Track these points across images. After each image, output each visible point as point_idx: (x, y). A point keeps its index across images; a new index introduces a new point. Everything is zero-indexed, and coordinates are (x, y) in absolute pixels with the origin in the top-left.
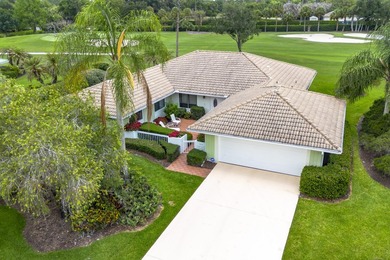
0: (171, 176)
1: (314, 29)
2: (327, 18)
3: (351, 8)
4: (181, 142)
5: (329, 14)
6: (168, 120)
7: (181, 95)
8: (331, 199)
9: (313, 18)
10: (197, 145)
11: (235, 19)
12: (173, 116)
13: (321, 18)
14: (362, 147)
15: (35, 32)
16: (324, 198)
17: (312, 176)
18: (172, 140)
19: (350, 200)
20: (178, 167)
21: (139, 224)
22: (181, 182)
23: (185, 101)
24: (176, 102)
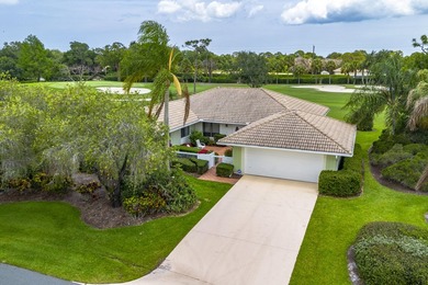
0: (204, 183)
1: (326, 82)
2: (338, 72)
3: (361, 62)
4: (209, 158)
5: (339, 70)
6: (194, 145)
7: (204, 123)
8: (345, 196)
9: (324, 73)
10: (225, 159)
11: (249, 66)
12: (198, 141)
13: (332, 73)
14: (372, 165)
15: (39, 81)
16: (339, 196)
17: (328, 176)
18: (201, 157)
19: (362, 197)
20: (209, 178)
21: (182, 212)
22: (213, 187)
23: (207, 130)
24: (200, 130)
